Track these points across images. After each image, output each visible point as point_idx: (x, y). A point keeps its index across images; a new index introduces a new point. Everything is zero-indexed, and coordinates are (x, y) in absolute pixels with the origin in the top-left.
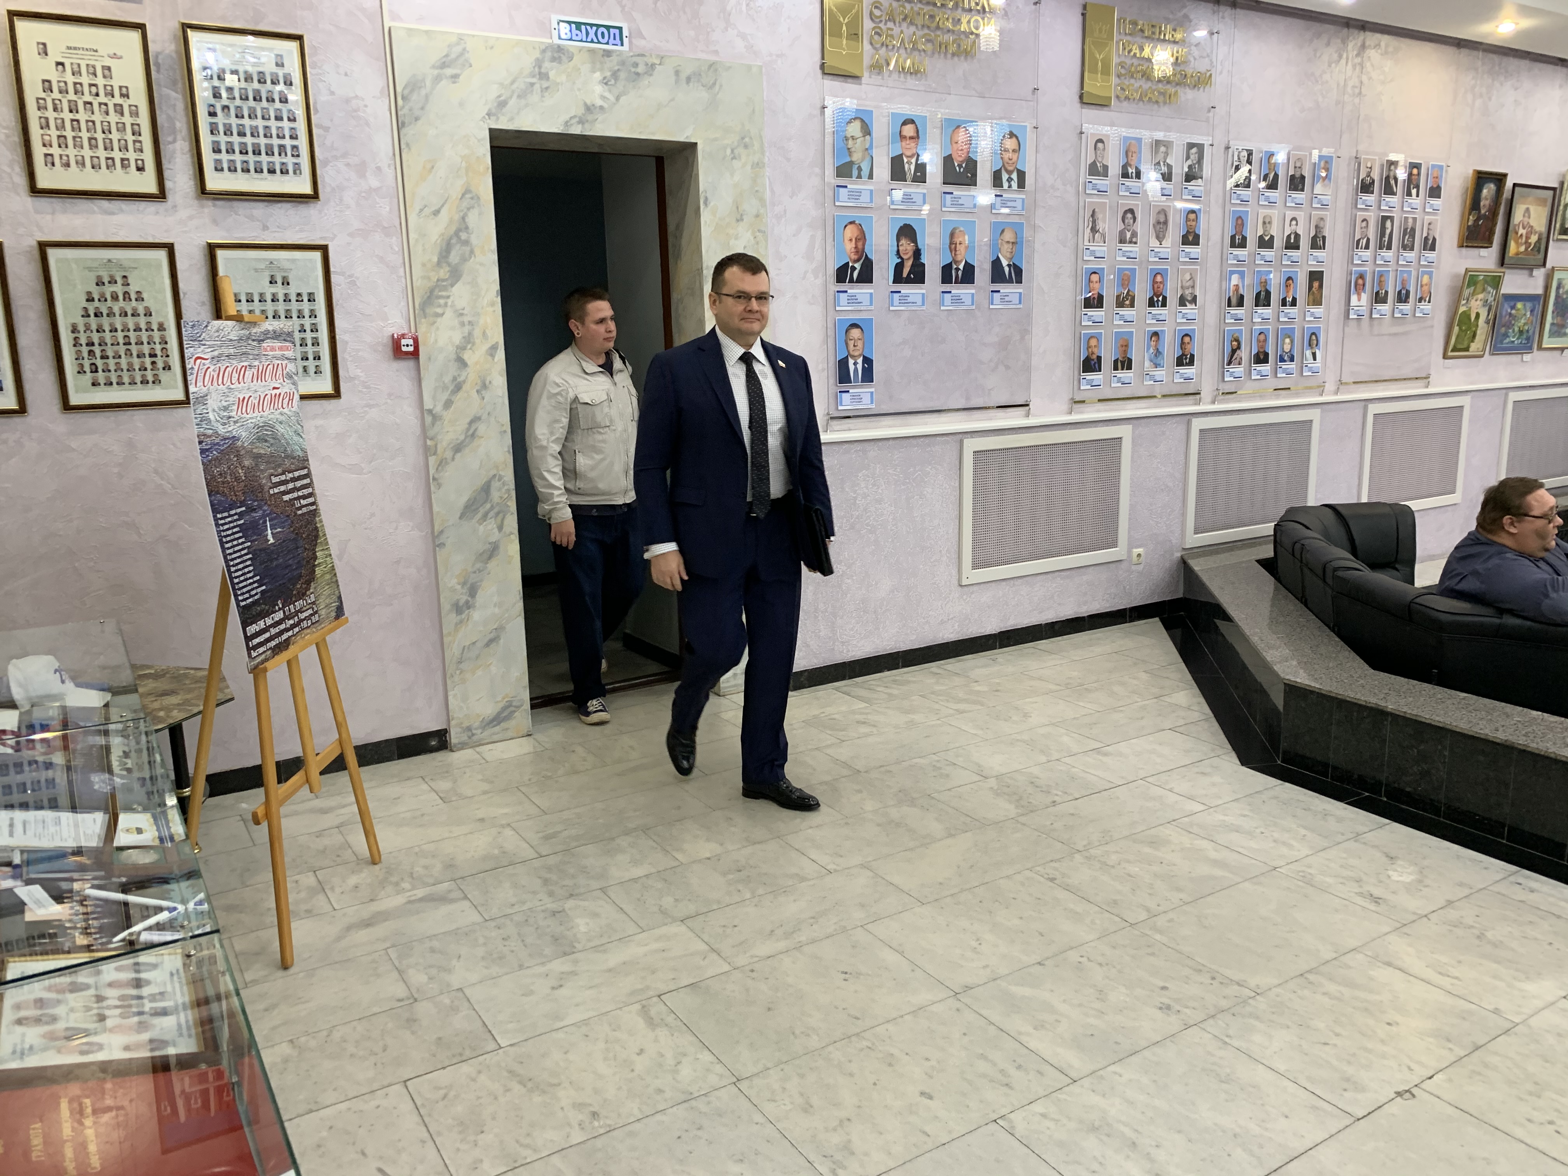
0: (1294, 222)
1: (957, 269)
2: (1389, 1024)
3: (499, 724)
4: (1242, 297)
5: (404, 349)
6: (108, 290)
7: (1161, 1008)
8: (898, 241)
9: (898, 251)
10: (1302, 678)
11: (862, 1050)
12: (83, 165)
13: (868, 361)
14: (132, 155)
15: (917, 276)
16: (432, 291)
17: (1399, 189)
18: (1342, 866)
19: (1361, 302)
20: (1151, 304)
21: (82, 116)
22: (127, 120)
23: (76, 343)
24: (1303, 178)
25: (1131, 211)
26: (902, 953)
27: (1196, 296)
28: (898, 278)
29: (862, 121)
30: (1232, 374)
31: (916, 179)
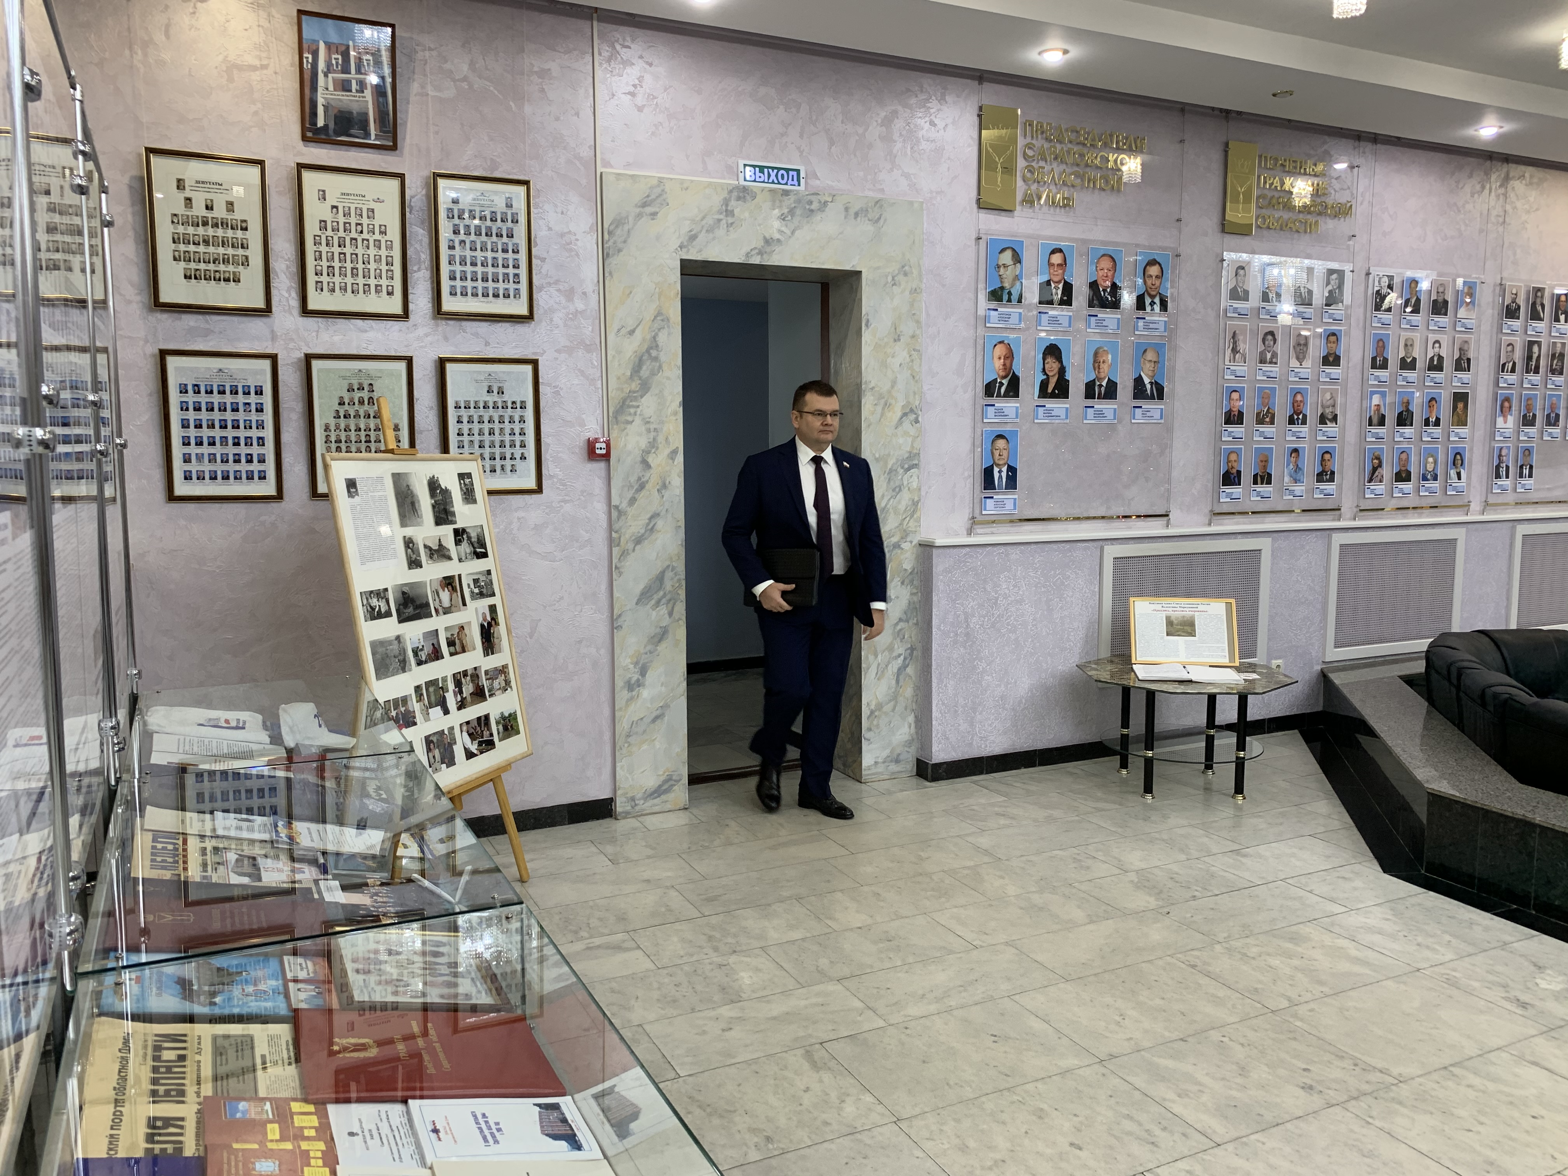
0: (1437, 345)
1: (1100, 386)
2: (1534, 1117)
3: (659, 796)
4: (1383, 416)
5: (598, 451)
6: (357, 395)
7: (1303, 1088)
8: (1044, 359)
9: (1044, 369)
10: (1444, 787)
11: (1013, 1103)
12: (346, 290)
13: (1012, 470)
14: (384, 282)
15: (1061, 390)
16: (624, 401)
17: (1547, 313)
18: (1488, 972)
19: (1508, 424)
20: (1291, 421)
21: (348, 250)
22: (383, 252)
23: (327, 440)
24: (1446, 302)
25: (1272, 333)
26: (1047, 1022)
27: (1336, 415)
28: (1044, 392)
29: (1014, 250)
30: (1372, 491)
31: (1062, 303)
